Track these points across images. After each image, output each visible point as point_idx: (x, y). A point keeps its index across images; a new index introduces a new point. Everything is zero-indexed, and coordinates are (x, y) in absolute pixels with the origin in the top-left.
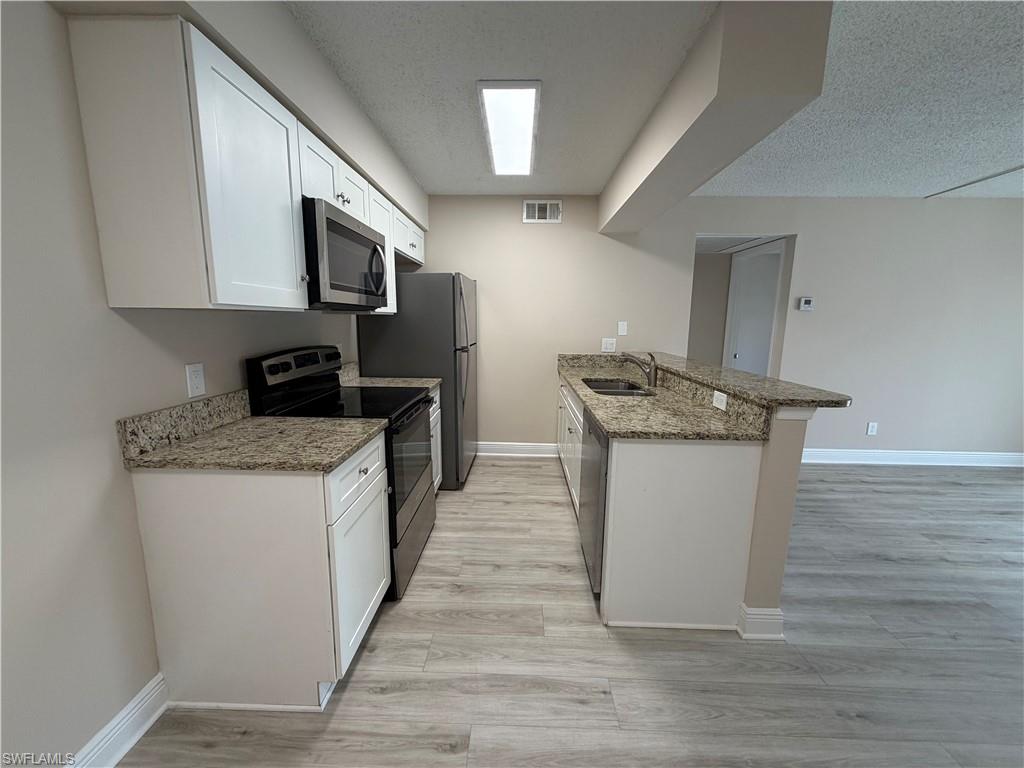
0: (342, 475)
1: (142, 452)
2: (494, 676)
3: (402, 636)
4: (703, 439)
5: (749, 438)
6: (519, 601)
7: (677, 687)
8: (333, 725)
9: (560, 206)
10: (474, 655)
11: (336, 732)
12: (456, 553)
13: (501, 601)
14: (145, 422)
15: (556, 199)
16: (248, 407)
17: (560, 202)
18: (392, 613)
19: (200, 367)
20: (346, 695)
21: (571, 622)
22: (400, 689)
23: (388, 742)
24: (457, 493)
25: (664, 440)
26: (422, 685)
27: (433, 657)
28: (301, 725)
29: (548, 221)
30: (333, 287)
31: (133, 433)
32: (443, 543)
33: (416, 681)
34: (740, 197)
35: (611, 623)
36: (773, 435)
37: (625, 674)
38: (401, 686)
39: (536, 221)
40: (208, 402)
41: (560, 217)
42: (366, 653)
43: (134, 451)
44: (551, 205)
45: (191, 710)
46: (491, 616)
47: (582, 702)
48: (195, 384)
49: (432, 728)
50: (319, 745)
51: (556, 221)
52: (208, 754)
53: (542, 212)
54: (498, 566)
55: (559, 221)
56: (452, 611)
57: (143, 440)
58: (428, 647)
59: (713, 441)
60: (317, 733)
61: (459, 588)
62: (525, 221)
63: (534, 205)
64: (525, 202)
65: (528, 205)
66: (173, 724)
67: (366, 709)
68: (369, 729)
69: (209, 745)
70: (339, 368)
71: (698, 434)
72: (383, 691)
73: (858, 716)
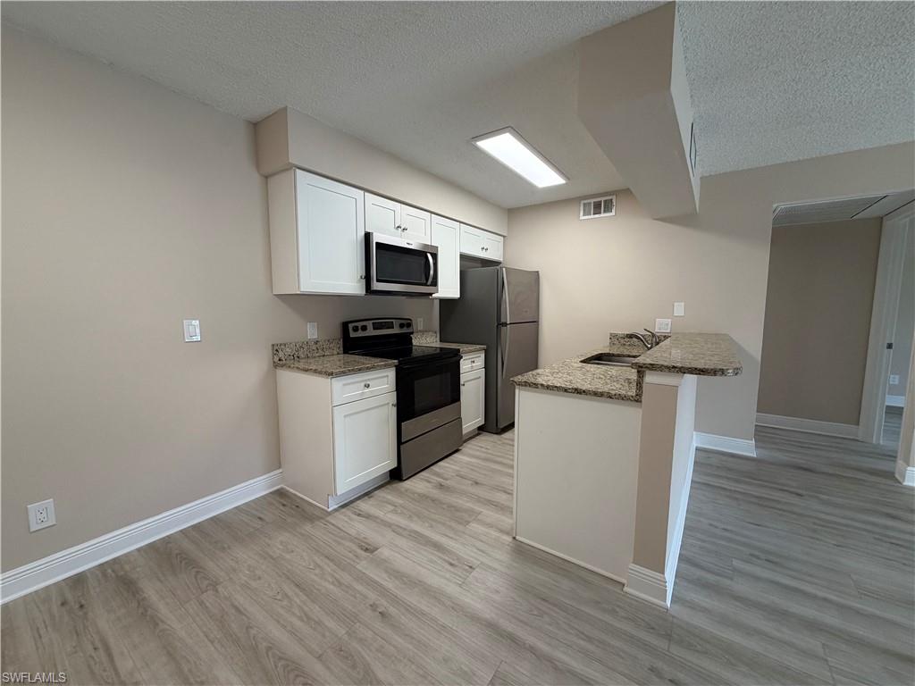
0: (344, 382)
1: (280, 360)
2: (416, 532)
3: (389, 497)
4: (580, 393)
5: (622, 398)
6: (470, 505)
7: (524, 588)
8: (329, 518)
9: (614, 201)
10: (415, 518)
11: (327, 521)
12: (458, 468)
13: (460, 502)
14: (282, 347)
15: (610, 195)
16: (342, 349)
17: (614, 198)
18: (394, 485)
19: (316, 324)
20: (343, 510)
21: (492, 527)
22: (367, 518)
23: (342, 534)
24: (495, 436)
25: (549, 391)
26: (379, 521)
27: (394, 512)
28: (318, 513)
29: (602, 215)
30: (378, 281)
31: (277, 350)
32: (456, 462)
33: (377, 518)
34: (840, 154)
35: (517, 538)
36: (644, 398)
37: (496, 565)
38: (368, 517)
39: (592, 216)
40: (316, 343)
41: (613, 211)
42: (366, 498)
43: (276, 359)
44: (605, 201)
45: (288, 491)
46: (445, 506)
47: (451, 564)
48: (312, 332)
49: (365, 538)
50: (317, 523)
51: (611, 214)
52: (282, 508)
53: (597, 208)
54: (477, 483)
55: (613, 213)
56: (424, 495)
57: (281, 354)
58: (396, 506)
59: (589, 397)
60: (319, 518)
61: (441, 486)
62: (582, 218)
63: (590, 203)
64: (582, 202)
65: (584, 204)
66: (281, 493)
67: (346, 519)
68: (340, 526)
69: (284, 505)
70: (412, 333)
71: (576, 389)
72: (359, 515)
73: (671, 681)
